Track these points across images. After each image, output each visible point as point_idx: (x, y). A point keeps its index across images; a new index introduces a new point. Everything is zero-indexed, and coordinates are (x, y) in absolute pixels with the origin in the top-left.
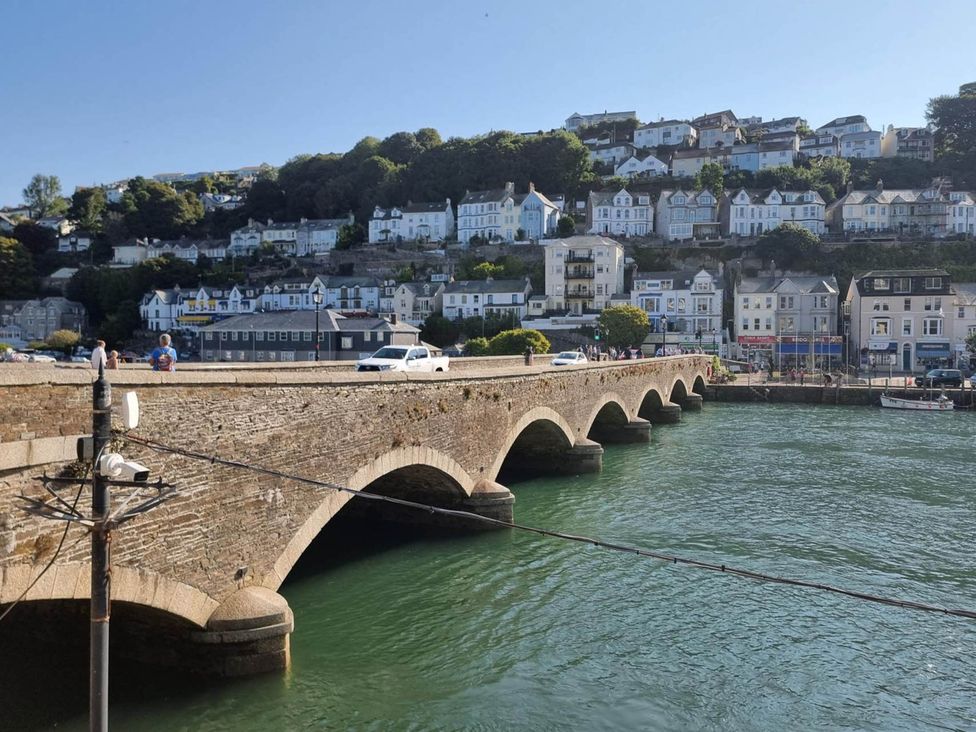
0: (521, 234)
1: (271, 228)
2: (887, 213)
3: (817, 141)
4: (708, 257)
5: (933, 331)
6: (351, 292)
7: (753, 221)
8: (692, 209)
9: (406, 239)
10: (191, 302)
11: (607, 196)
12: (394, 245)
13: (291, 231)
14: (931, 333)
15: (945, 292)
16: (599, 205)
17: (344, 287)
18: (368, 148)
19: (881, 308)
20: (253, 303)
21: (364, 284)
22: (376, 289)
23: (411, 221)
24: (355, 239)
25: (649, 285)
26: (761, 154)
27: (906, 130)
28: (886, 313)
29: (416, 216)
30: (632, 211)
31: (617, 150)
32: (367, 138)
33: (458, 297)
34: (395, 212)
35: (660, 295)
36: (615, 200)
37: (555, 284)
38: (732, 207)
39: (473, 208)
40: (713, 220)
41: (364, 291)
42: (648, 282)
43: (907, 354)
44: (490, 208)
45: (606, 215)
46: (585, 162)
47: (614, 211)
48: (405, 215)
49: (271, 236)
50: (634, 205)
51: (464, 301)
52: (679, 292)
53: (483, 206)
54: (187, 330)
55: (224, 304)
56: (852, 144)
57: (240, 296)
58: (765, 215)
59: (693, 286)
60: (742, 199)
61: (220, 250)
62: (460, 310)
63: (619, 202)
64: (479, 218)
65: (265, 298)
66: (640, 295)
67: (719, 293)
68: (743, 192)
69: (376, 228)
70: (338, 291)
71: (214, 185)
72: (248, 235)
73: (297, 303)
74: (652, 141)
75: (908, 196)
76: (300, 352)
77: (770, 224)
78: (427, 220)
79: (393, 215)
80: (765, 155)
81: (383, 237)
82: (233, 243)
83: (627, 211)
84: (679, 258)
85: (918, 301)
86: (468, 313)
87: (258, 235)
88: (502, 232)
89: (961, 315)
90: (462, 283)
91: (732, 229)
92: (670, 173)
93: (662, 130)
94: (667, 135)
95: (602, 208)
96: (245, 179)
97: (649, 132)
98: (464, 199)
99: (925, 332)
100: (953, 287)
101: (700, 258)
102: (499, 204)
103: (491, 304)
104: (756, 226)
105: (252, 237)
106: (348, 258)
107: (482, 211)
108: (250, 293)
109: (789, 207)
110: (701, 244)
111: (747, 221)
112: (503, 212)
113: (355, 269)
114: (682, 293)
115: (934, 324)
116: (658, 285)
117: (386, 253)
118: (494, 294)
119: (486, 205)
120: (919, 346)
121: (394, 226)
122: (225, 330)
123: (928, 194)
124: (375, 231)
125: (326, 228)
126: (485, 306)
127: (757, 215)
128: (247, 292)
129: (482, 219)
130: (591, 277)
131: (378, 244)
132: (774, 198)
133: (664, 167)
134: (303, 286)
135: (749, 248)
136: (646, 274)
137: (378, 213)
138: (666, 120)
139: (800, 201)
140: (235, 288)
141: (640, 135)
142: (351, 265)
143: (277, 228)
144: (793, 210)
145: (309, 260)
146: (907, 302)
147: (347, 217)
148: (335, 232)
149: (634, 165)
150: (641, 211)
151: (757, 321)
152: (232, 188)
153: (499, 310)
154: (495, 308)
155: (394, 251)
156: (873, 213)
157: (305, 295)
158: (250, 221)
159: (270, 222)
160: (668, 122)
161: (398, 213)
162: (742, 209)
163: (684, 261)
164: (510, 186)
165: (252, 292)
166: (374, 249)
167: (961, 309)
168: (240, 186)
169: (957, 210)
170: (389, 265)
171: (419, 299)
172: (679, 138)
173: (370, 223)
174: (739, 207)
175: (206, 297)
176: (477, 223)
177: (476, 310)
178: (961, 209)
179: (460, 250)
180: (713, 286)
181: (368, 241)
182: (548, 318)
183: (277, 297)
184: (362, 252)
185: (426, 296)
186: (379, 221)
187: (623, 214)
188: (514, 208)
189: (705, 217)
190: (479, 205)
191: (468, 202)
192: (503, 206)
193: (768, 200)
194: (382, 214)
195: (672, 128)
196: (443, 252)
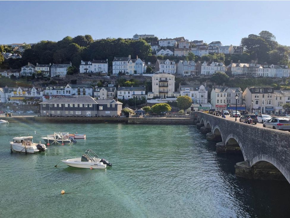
0: (135, 72)
1: (38, 66)
2: (242, 70)
3: (212, 48)
4: (197, 81)
5: (270, 103)
6: (81, 90)
7: (207, 71)
8: (189, 66)
9: (94, 72)
10: (15, 92)
11: (162, 61)
12: (91, 74)
13: (46, 68)
14: (269, 104)
15: (272, 93)
16: (161, 64)
17: (79, 88)
18: (68, 40)
19: (257, 97)
20: (42, 93)
21: (86, 87)
22: (91, 89)
23: (95, 66)
24: (74, 71)
25: (186, 89)
26: (200, 51)
27: (236, 46)
28: (258, 98)
29: (97, 65)
30: (170, 66)
31: (155, 47)
32: (68, 37)
33: (123, 92)
34: (89, 63)
35: (190, 92)
36: (165, 62)
37: (156, 88)
38: (202, 66)
39: (118, 63)
40: (195, 70)
41: (86, 90)
42: (186, 88)
43: (263, 109)
44: (124, 63)
45: (163, 67)
46: (150, 50)
47: (166, 65)
48: (93, 64)
49: (39, 69)
50: (171, 64)
51: (125, 93)
52: (195, 91)
53: (121, 62)
54: (14, 102)
55: (29, 93)
56: (222, 49)
57: (36, 91)
58: (210, 69)
59: (199, 90)
60: (205, 64)
61: (16, 73)
62: (123, 96)
63: (166, 63)
64: (120, 66)
65: (47, 91)
66: (184, 92)
67: (207, 92)
68: (205, 62)
69: (83, 68)
70: (76, 89)
71: (4, 49)
72: (29, 68)
73: (60, 93)
74: (164, 45)
75: (247, 65)
76: (83, 111)
77: (212, 72)
78: (101, 66)
79: (88, 64)
80: (201, 51)
81: (85, 71)
82: (22, 71)
83: (169, 66)
84: (188, 81)
85: (266, 95)
86: (126, 97)
87: (33, 69)
88: (128, 71)
89: (276, 99)
90: (123, 87)
91: (202, 73)
92: (174, 55)
93: (167, 41)
94: (169, 43)
95: (162, 65)
96: (15, 48)
97: (163, 42)
98: (114, 60)
99: (268, 104)
100: (275, 91)
101: (194, 81)
102: (127, 62)
103: (134, 95)
104: (208, 72)
105: (30, 69)
106: (74, 78)
107: (121, 64)
108: (40, 89)
109: (216, 67)
110: (194, 77)
111: (206, 71)
112: (129, 64)
113: (77, 82)
114: (196, 92)
115: (270, 101)
116: (189, 89)
117: (88, 76)
118: (135, 91)
119: (123, 62)
120: (266, 108)
121: (89, 67)
122: (52, 104)
123: (251, 65)
124: (82, 69)
125: (62, 67)
126: (132, 95)
127: (208, 69)
128: (39, 89)
129: (121, 66)
130: (167, 86)
131: (84, 73)
132: (213, 64)
133: (172, 53)
134: (62, 87)
135: (208, 79)
136: (183, 86)
137: (83, 63)
138: (168, 38)
139: (219, 65)
140: (34, 88)
141: (161, 42)
142: (76, 80)
143: (41, 66)
144: (217, 68)
145: (57, 78)
146: (263, 95)
147: (69, 63)
148: (66, 68)
149: (163, 52)
150: (173, 66)
151: (221, 100)
152: (11, 51)
153: (137, 97)
154: (136, 96)
155: (91, 76)
156: (239, 70)
157: (63, 90)
158: (29, 63)
159: (37, 64)
160: (169, 39)
161: (90, 63)
162: (205, 67)
163: (190, 82)
164: (130, 56)
165: (41, 89)
166: (83, 75)
167: (277, 97)
168: (14, 50)
169: (259, 70)
170: (90, 81)
171: (108, 92)
172: (173, 44)
173: (80, 66)
174: (204, 66)
175: (21, 90)
176: (119, 68)
177: (129, 96)
178: (260, 69)
179: (116, 76)
180: (205, 90)
181: (80, 72)
182: (155, 99)
183: (52, 91)
184: (78, 76)
185: (111, 92)
186: (84, 66)
187: (168, 67)
188: (132, 64)
189: (193, 69)
190: (120, 62)
191: (116, 61)
192: (128, 62)
193: (211, 65)
194: (84, 63)
195: (171, 41)
196: (109, 77)
